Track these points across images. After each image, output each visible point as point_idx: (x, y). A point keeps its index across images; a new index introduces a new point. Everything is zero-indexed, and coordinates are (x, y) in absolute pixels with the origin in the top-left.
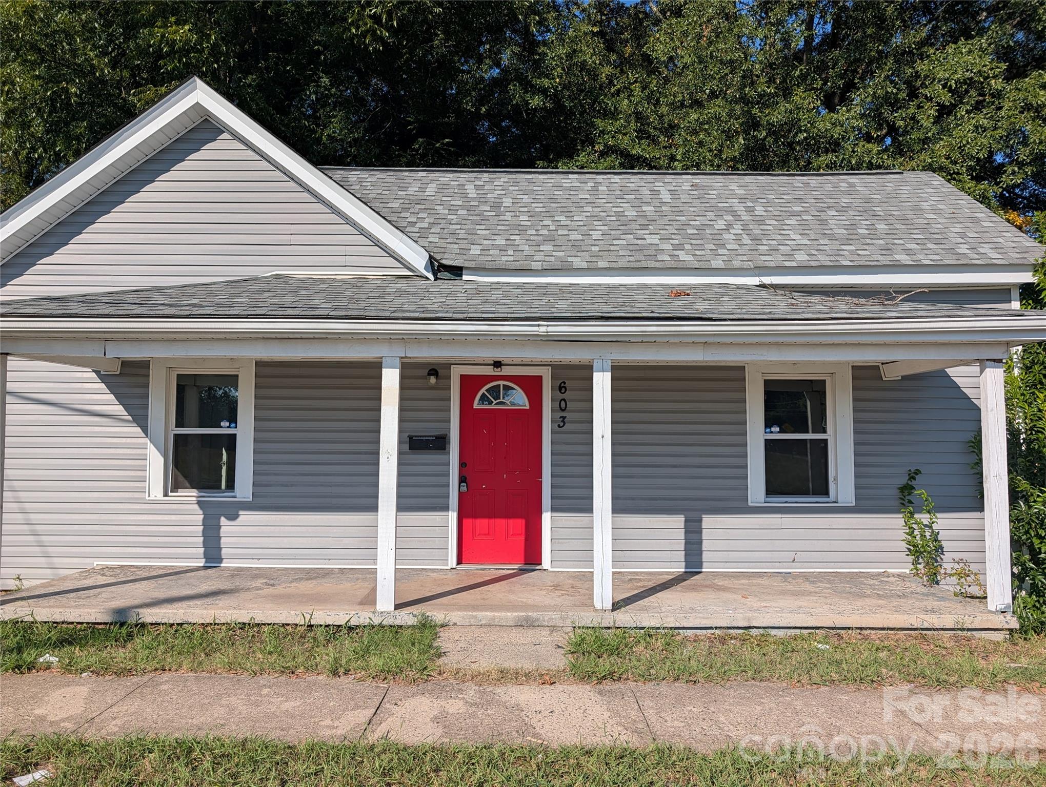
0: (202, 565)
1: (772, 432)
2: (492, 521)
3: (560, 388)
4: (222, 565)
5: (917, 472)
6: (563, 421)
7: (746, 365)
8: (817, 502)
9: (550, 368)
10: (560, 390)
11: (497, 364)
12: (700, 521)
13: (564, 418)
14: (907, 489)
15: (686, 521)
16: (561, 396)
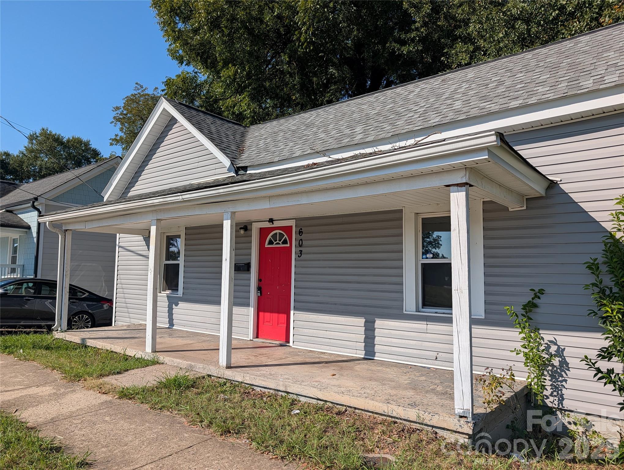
0: (167, 327)
1: (427, 258)
2: (272, 314)
3: (300, 232)
4: (174, 328)
5: (541, 291)
6: (301, 253)
7: (403, 208)
8: (443, 313)
9: (295, 220)
10: (299, 234)
11: (271, 221)
12: (374, 322)
13: (301, 251)
14: (530, 306)
15: (365, 322)
16: (300, 237)
